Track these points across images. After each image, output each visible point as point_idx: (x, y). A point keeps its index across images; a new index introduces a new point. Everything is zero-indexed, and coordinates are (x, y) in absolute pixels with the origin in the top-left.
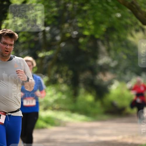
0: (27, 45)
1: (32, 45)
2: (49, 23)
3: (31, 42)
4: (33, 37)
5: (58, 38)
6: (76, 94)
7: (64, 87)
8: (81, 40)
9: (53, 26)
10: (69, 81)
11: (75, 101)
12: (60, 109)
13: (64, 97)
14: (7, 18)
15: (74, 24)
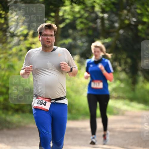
0: (85, 32)
1: (91, 32)
2: (108, 9)
3: (89, 29)
4: (91, 24)
5: (117, 25)
6: (135, 82)
7: (123, 75)
8: (140, 27)
9: (111, 12)
10: (127, 69)
11: (133, 90)
12: (118, 98)
13: (122, 85)
14: (64, 4)
15: (133, 10)
